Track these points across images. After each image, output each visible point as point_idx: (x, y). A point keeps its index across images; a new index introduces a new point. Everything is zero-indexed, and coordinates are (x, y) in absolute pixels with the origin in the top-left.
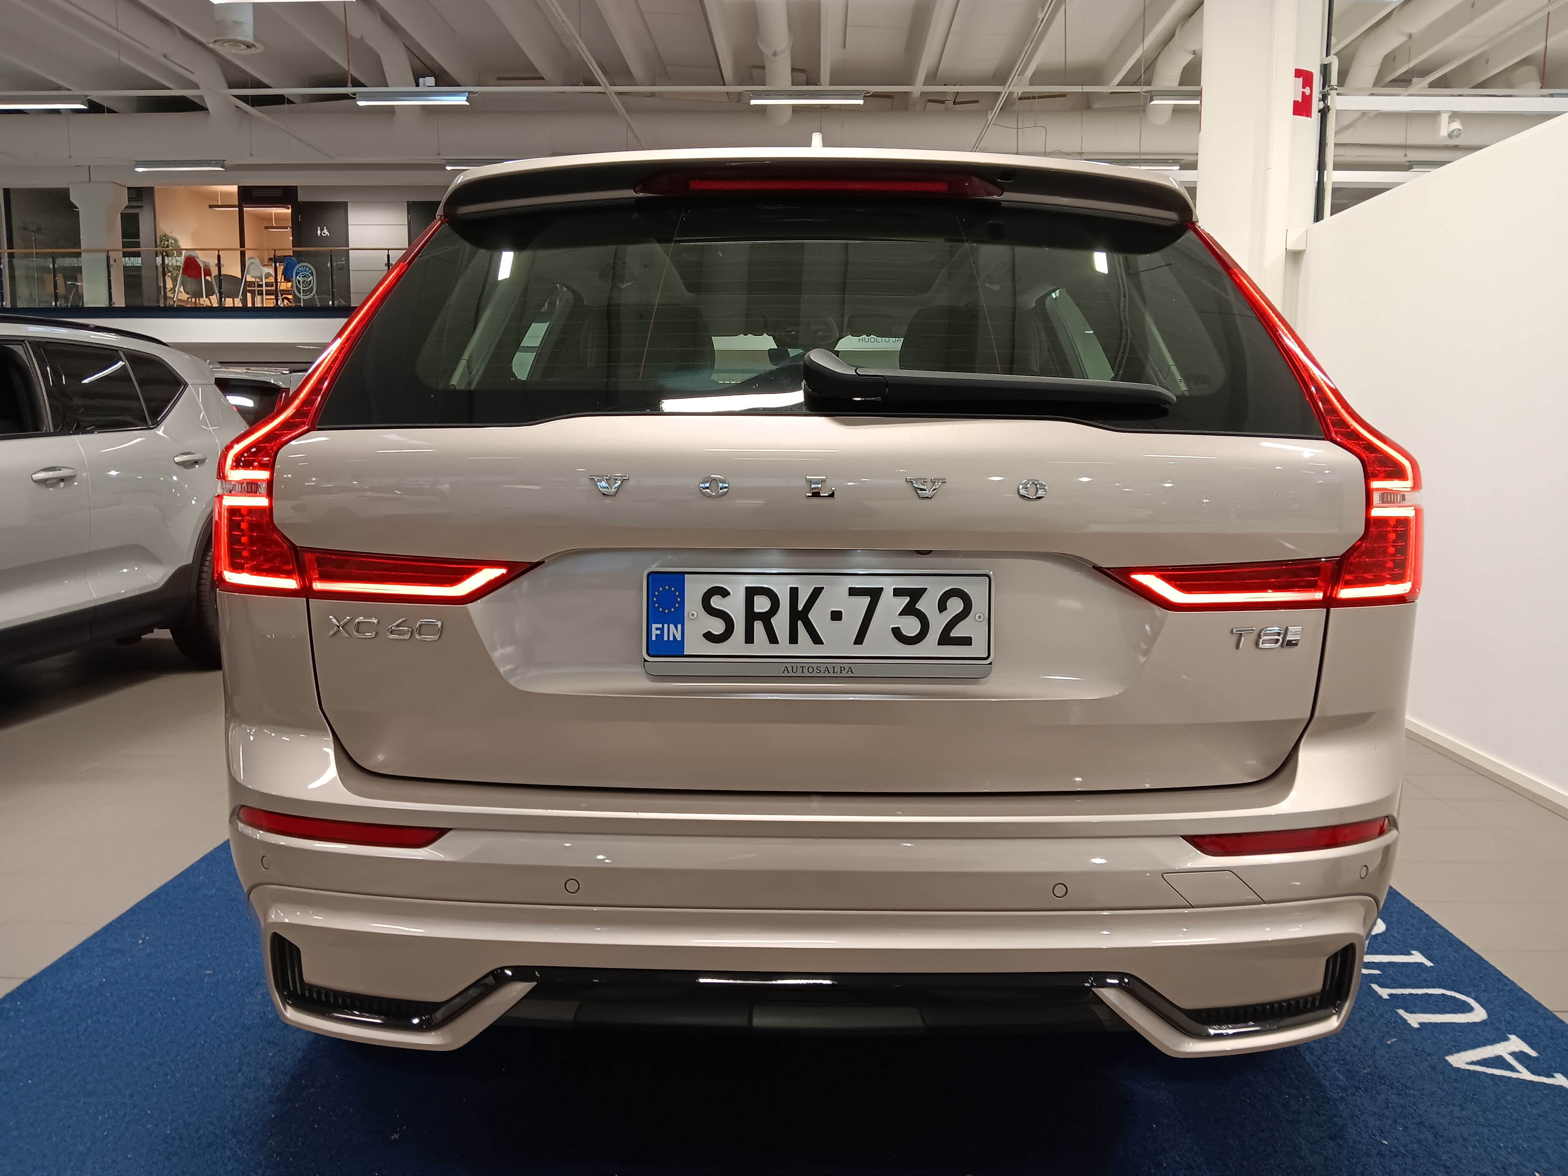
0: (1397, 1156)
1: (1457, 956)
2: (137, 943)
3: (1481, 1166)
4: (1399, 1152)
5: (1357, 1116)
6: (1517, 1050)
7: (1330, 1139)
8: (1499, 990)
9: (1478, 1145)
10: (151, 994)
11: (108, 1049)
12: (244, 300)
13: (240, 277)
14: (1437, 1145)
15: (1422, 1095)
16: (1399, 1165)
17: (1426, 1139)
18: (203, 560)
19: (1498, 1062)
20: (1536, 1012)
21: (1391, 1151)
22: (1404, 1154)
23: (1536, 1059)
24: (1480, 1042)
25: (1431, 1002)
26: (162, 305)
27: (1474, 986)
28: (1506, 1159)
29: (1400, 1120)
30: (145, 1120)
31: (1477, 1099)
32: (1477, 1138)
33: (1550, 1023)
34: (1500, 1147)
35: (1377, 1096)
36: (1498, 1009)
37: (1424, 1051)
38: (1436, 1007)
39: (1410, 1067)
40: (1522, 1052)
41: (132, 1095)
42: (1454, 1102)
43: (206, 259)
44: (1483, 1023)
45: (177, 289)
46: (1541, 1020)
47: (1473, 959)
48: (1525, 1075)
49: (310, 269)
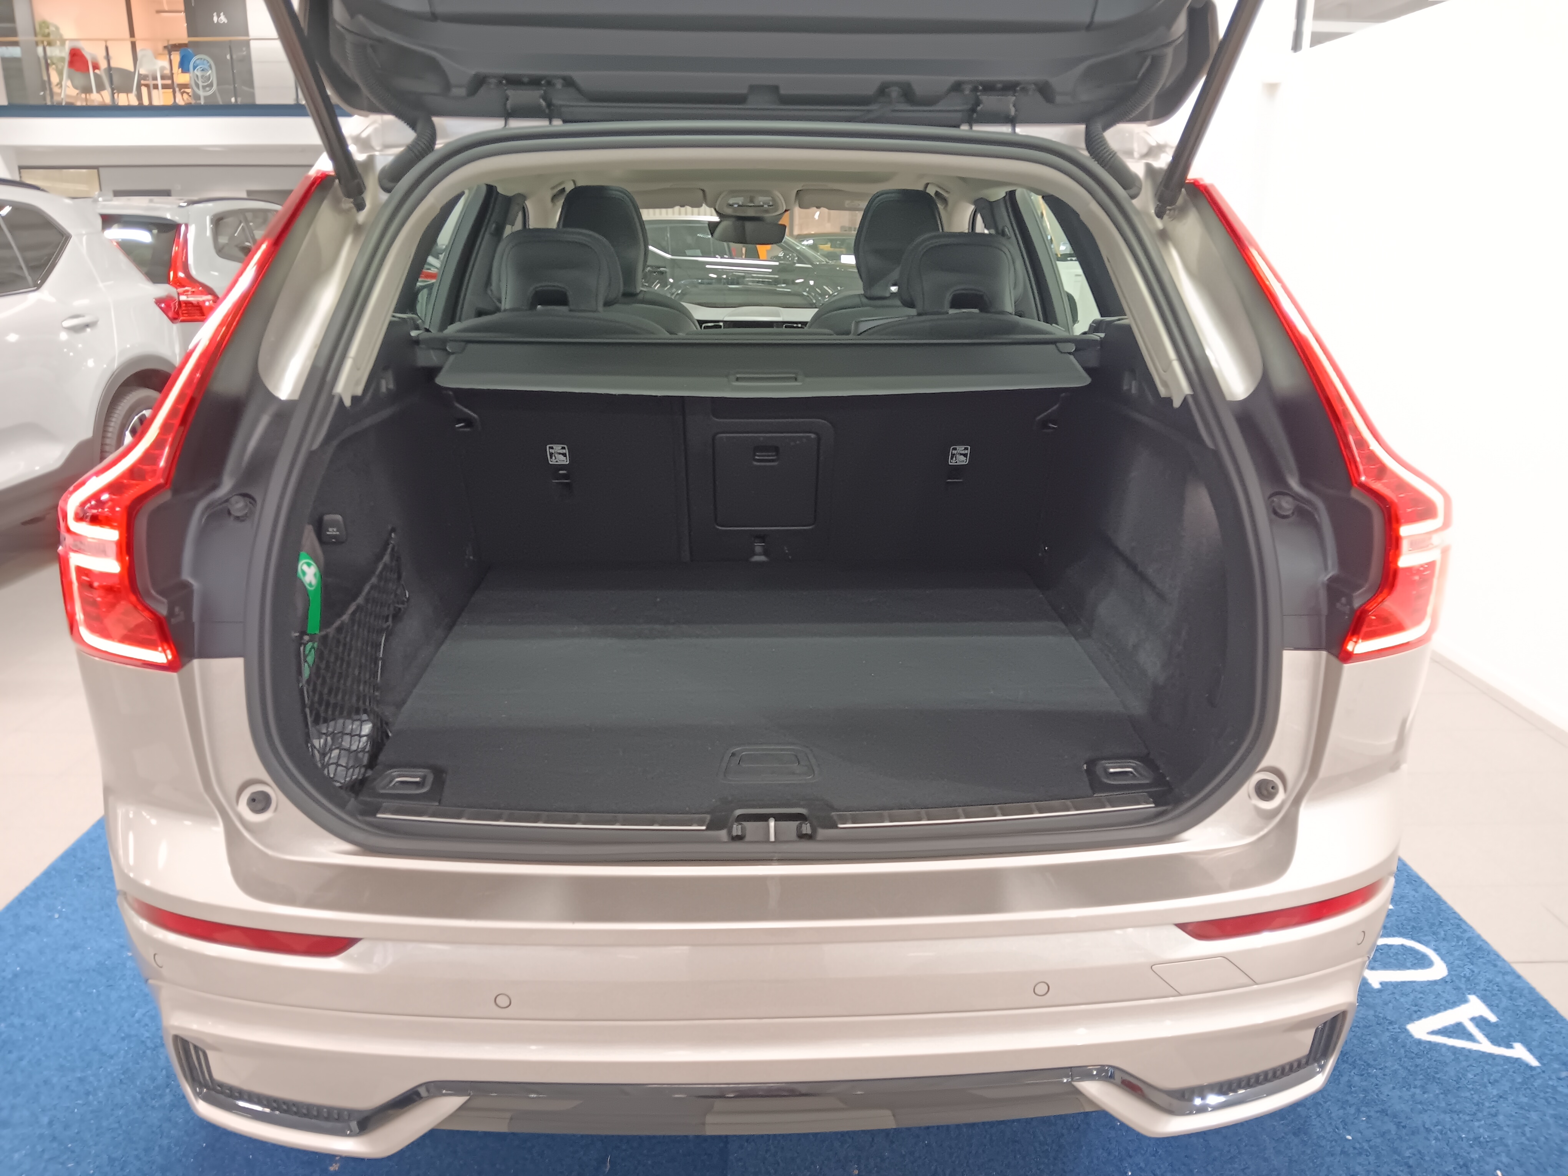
0: (1360, 1154)
1: (1417, 895)
2: (51, 918)
3: (1444, 1163)
4: (1362, 1148)
5: (1321, 1104)
6: (1476, 1014)
7: (1294, 1134)
8: (1459, 938)
9: (1440, 1136)
10: (70, 985)
11: (24, 1063)
12: (139, 96)
13: (132, 70)
14: (1400, 1138)
15: (1384, 1075)
16: (1363, 1165)
17: (1389, 1131)
18: (105, 431)
19: (1457, 1031)
20: (1495, 966)
21: (1355, 1148)
22: (1367, 1151)
23: (1496, 1025)
24: (1441, 1005)
25: (1391, 955)
26: (49, 103)
27: (1434, 934)
28: (1468, 1153)
29: (1363, 1109)
30: (65, 1157)
31: (1439, 1079)
32: (1439, 1127)
33: (1509, 978)
34: (1462, 1139)
35: (1340, 1077)
36: (1457, 962)
37: (1385, 1018)
38: (1395, 962)
39: (1372, 1039)
40: (1481, 1017)
41: (50, 1123)
42: (1417, 1083)
43: (92, 51)
44: (1444, 981)
45: (63, 83)
46: (1500, 975)
47: (1432, 899)
48: (1484, 1045)
49: (208, 62)
